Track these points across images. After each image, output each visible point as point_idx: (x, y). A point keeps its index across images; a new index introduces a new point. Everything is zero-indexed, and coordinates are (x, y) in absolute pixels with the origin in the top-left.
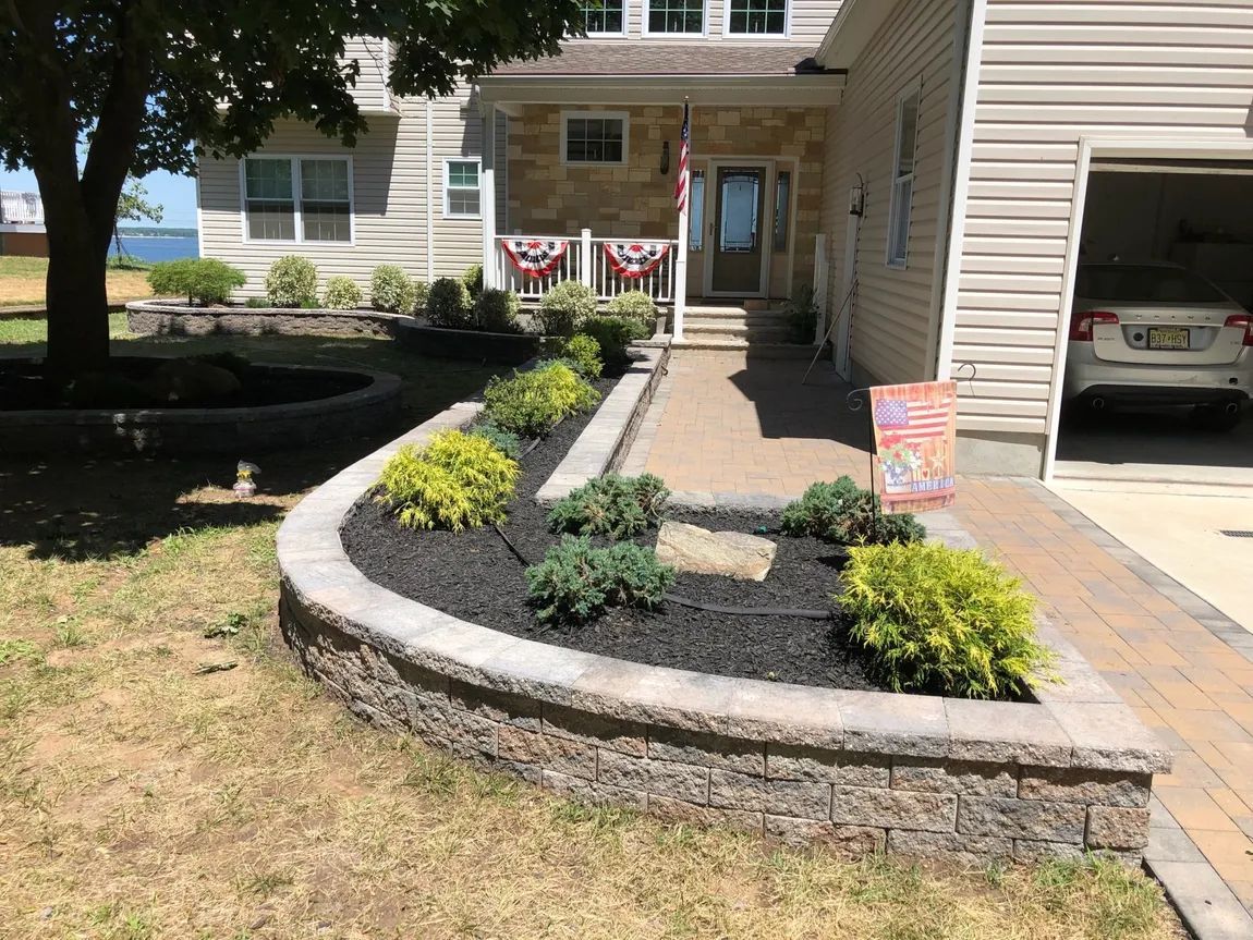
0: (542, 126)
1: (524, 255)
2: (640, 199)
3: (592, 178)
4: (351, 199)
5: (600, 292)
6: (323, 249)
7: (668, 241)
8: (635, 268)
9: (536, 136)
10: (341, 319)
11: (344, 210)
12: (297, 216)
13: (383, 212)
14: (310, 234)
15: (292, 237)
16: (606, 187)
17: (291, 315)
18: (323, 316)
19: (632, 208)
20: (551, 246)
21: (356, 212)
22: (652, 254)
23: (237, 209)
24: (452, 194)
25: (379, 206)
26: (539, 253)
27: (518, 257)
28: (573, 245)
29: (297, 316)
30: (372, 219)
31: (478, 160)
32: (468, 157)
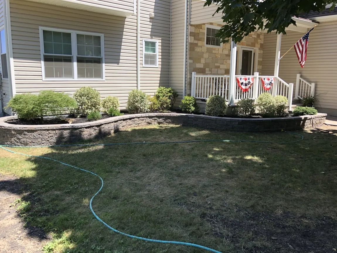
0: (200, 30)
1: (242, 83)
3: (214, 52)
4: (103, 56)
8: (269, 87)
9: (198, 34)
10: (141, 119)
11: (99, 61)
12: (75, 64)
13: (118, 63)
14: (81, 74)
15: (71, 76)
16: (217, 56)
19: (223, 64)
20: (249, 79)
21: (106, 63)
23: (39, 59)
24: (146, 55)
25: (116, 60)
26: (247, 82)
30: (113, 66)
31: (156, 41)
32: (153, 39)
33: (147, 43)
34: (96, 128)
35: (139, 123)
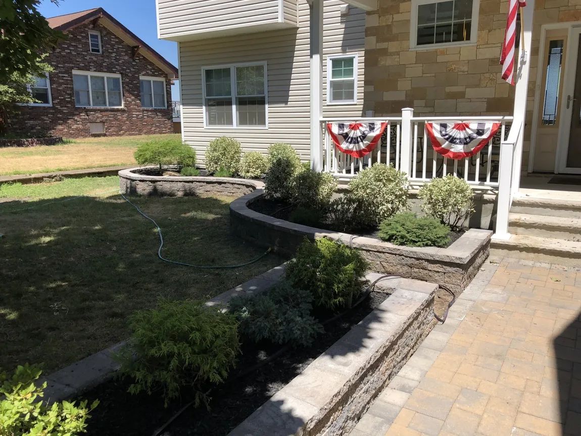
0: (395, 16)
1: (346, 136)
2: (487, 75)
3: (440, 59)
4: (266, 94)
5: (419, 174)
6: (247, 131)
7: (501, 118)
8: (459, 148)
9: (389, 27)
10: (236, 186)
11: (262, 102)
12: (234, 107)
13: (286, 102)
15: (231, 123)
16: (453, 67)
17: (204, 182)
18: (225, 183)
20: (372, 127)
21: (269, 103)
22: (480, 132)
24: (333, 84)
25: (283, 98)
26: (359, 134)
27: (340, 138)
28: (394, 126)
29: (208, 183)
30: (279, 108)
31: (353, 56)
32: (347, 53)
33: (336, 63)
34: (150, 184)
35: (233, 192)
